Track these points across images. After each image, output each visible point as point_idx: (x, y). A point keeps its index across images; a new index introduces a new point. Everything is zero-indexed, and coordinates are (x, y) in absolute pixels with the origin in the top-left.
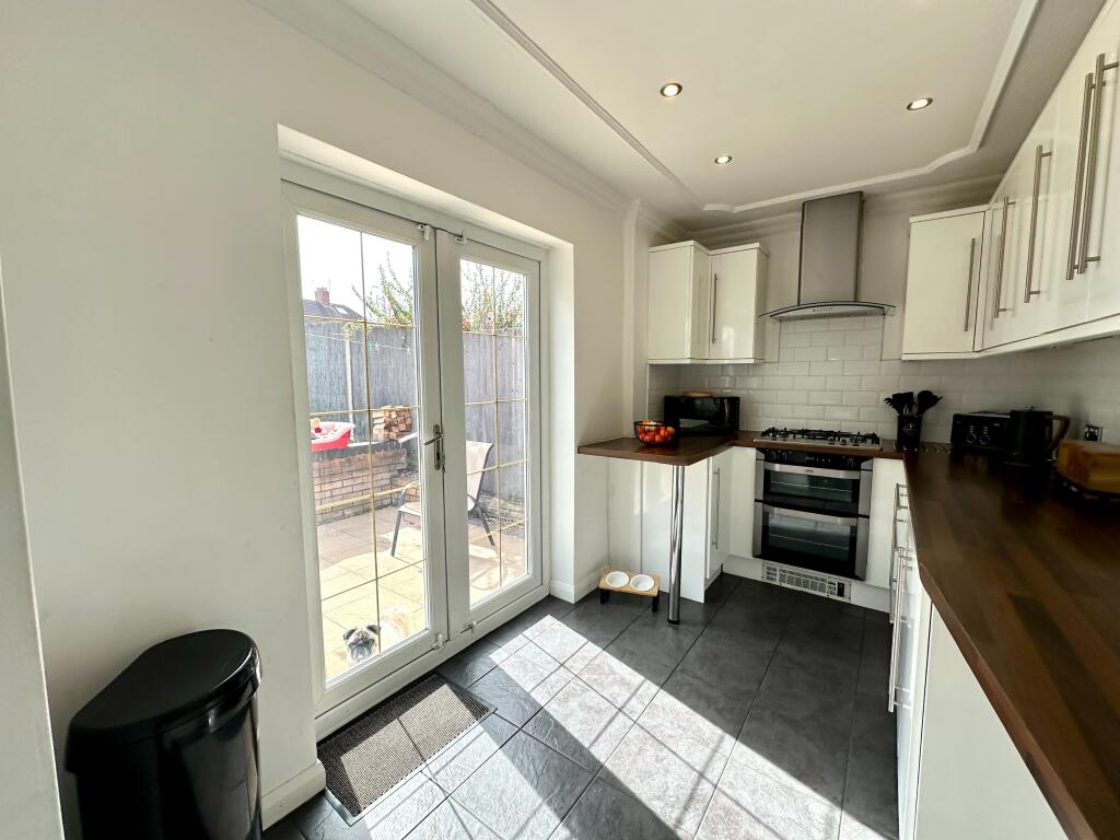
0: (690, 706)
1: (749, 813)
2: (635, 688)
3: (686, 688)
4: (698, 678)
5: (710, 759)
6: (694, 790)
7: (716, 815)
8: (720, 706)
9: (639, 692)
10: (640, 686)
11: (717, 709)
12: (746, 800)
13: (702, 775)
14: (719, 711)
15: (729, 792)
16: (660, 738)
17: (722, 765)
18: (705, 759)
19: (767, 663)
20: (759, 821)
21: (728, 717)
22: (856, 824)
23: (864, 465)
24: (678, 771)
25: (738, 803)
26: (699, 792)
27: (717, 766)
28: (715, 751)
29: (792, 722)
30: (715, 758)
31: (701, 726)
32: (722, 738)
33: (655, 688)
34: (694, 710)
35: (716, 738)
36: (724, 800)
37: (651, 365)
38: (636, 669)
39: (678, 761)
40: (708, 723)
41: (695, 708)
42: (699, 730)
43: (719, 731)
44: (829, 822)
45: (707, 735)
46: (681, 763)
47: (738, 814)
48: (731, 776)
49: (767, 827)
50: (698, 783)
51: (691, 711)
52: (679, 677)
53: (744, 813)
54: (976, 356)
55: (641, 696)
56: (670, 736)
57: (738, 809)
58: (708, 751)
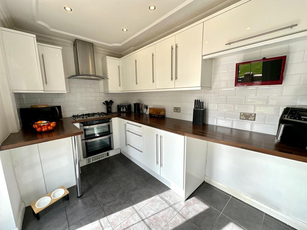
0: (119, 211)
1: (156, 213)
2: (100, 226)
3: (111, 208)
4: (110, 202)
5: (139, 215)
6: (147, 225)
7: (155, 222)
8: (123, 202)
9: (103, 225)
10: (101, 224)
11: (124, 203)
12: (152, 212)
13: (143, 220)
14: (125, 203)
15: (149, 215)
16: (126, 227)
17: (141, 212)
18: (138, 216)
19: (116, 182)
20: (158, 212)
21: (128, 202)
22: (163, 194)
23: (110, 120)
24: (139, 226)
25: (153, 215)
26: (148, 223)
27: (141, 214)
28: (137, 212)
29: (136, 189)
30: (139, 213)
31: (127, 211)
32: (133, 208)
33: (105, 219)
34: (121, 210)
35: (133, 209)
36: (152, 218)
37: (15, 93)
38: (91, 222)
39: (136, 225)
40: (127, 209)
41: (120, 209)
42: (128, 212)
43: (131, 207)
44: (161, 198)
45: (131, 211)
46: (137, 224)
47: (156, 216)
48: (145, 212)
49: (160, 211)
50: (145, 222)
51: (121, 211)
52: (106, 208)
53: (156, 215)
54: (122, 92)
55: (105, 226)
56: (127, 223)
57: (154, 216)
58: (136, 214)
